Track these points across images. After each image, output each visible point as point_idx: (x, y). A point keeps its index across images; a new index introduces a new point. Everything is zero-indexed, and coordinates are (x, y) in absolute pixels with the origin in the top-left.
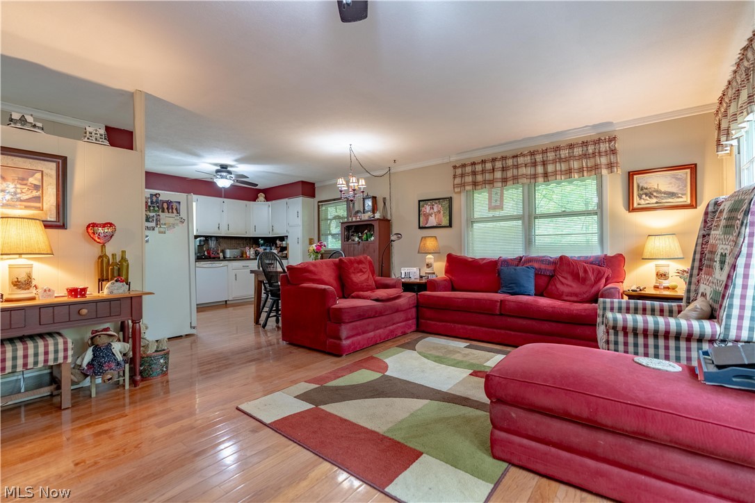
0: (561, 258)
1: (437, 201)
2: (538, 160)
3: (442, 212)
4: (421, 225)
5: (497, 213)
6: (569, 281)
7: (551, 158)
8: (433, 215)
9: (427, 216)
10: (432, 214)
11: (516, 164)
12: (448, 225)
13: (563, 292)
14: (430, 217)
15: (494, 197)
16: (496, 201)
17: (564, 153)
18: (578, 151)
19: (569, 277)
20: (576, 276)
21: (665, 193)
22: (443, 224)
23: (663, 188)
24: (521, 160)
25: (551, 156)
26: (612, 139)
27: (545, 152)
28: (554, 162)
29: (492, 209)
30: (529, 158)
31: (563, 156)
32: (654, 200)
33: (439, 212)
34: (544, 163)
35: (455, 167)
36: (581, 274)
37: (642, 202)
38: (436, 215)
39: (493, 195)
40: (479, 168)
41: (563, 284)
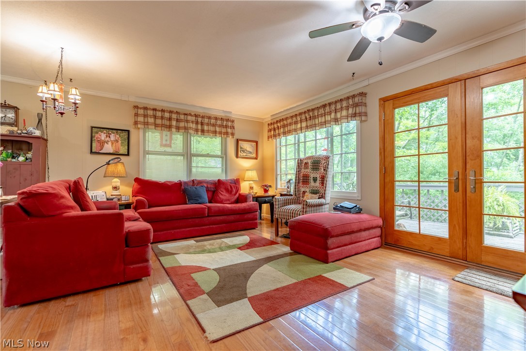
0: (219, 180)
1: (114, 131)
2: (199, 121)
3: (120, 142)
4: (93, 151)
5: (168, 150)
6: (224, 193)
7: (206, 122)
8: (110, 143)
9: (102, 143)
10: (108, 141)
11: (186, 119)
12: (127, 153)
13: (223, 199)
14: (106, 145)
15: (164, 138)
16: (166, 141)
17: (213, 121)
18: (219, 122)
19: (224, 191)
20: (227, 190)
21: (248, 151)
22: (121, 152)
23: (248, 149)
24: (189, 118)
25: (206, 120)
26: (233, 121)
27: (203, 117)
28: (208, 124)
29: (163, 146)
30: (194, 118)
31: (212, 123)
32: (245, 154)
33: (117, 141)
34: (202, 124)
35: (136, 107)
36: (229, 188)
37: (241, 154)
38: (112, 144)
39: (164, 136)
40: (159, 114)
41: (222, 195)
